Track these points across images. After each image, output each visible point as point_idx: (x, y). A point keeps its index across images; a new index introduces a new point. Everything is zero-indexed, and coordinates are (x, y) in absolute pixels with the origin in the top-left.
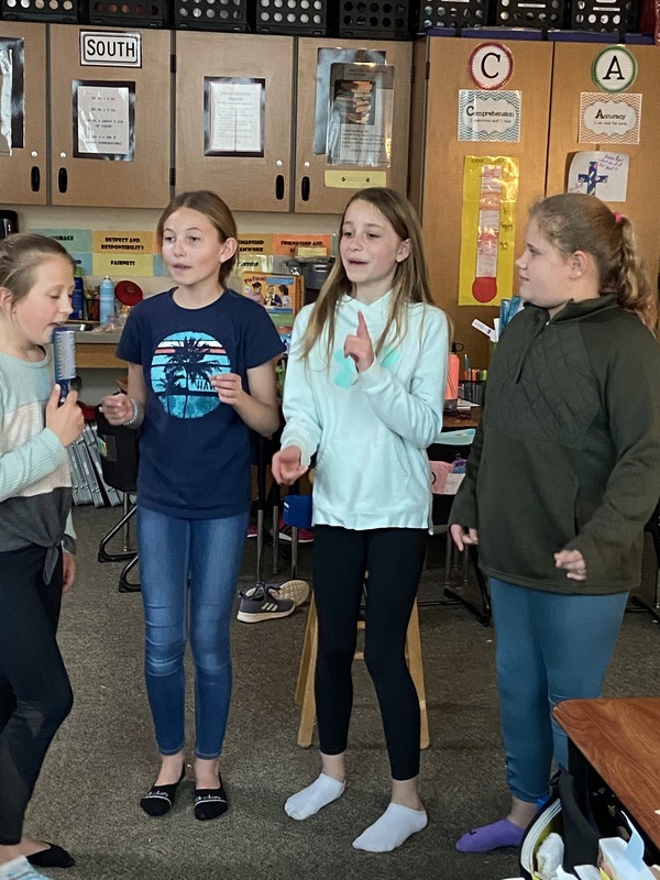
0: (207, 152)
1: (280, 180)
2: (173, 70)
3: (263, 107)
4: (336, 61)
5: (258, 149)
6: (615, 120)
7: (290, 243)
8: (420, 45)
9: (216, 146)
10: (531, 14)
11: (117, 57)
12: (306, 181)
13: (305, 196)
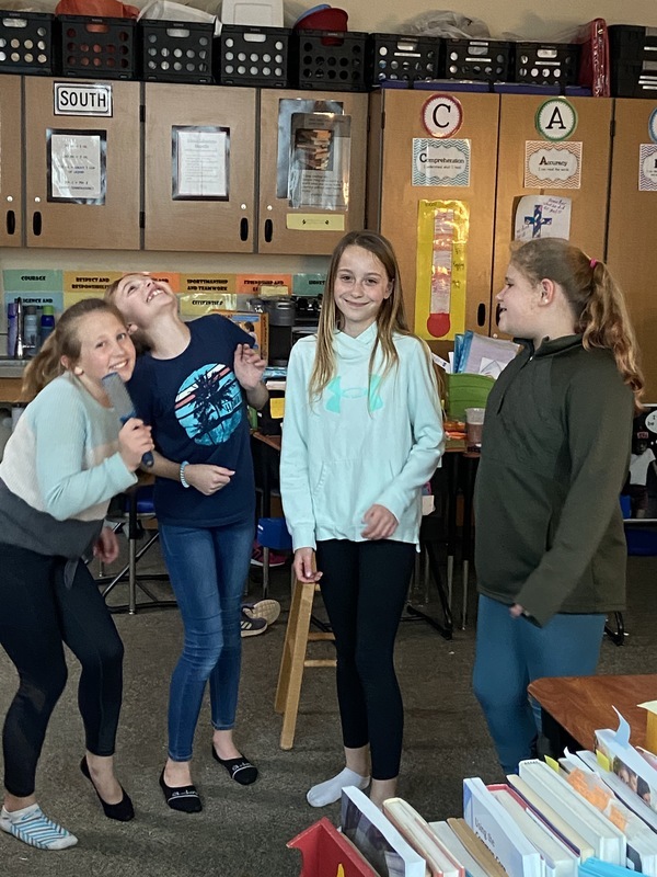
0: (174, 196)
1: (244, 222)
2: (143, 119)
3: (228, 154)
4: (296, 111)
5: (223, 194)
6: (558, 166)
7: (252, 282)
8: (375, 96)
9: (183, 191)
10: (477, 68)
11: (89, 107)
12: (269, 224)
13: (268, 238)
